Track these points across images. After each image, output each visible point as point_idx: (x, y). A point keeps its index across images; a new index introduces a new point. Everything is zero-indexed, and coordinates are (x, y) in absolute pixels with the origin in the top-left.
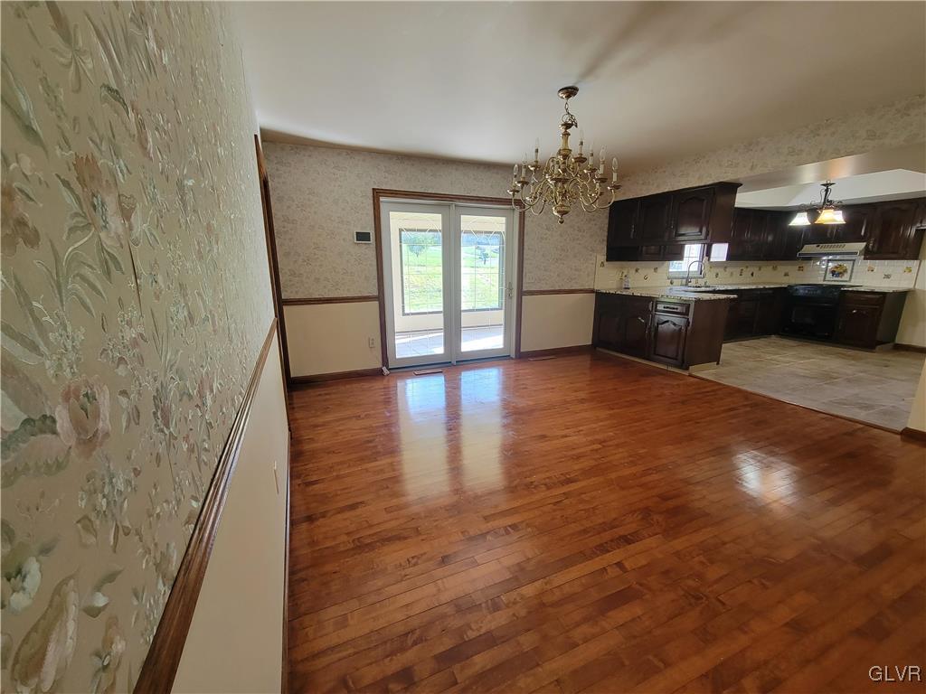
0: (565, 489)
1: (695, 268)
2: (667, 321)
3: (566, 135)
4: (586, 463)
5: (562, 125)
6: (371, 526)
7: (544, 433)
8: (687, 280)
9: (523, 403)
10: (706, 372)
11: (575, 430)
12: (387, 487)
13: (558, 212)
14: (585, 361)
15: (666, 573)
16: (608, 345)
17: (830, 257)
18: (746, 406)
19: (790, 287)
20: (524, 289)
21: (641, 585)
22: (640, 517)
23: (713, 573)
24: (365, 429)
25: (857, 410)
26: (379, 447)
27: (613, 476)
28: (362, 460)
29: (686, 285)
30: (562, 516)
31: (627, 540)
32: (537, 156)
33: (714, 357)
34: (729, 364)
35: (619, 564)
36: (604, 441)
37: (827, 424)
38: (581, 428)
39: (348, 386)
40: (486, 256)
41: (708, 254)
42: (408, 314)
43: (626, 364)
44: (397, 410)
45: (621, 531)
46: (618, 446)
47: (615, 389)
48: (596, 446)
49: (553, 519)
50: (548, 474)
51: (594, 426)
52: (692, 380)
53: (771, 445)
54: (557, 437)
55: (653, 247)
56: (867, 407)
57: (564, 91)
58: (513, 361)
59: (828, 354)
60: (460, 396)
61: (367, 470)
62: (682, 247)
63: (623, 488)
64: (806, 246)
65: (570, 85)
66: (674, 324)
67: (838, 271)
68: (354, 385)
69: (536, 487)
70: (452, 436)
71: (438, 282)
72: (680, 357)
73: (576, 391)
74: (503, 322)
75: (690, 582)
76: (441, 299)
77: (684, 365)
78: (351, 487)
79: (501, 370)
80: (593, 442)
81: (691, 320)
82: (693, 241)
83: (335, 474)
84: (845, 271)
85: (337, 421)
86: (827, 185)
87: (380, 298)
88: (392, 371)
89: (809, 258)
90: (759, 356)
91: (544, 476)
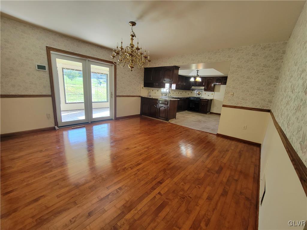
0: (138, 167)
1: (168, 91)
2: (162, 107)
3: (132, 39)
4: (143, 156)
5: (131, 35)
6: (48, 208)
7: (128, 147)
8: (166, 94)
9: (119, 136)
10: (173, 121)
11: (138, 144)
12: (58, 184)
13: (130, 67)
14: (138, 120)
15: (174, 192)
16: (145, 114)
17: (197, 90)
18: (184, 131)
19: (190, 97)
20: (117, 95)
21: (167, 199)
22: (163, 173)
23: (186, 187)
24: (45, 156)
25: (207, 130)
26: (53, 164)
27: (153, 159)
28: (43, 173)
29: (166, 96)
30: (138, 179)
31: (160, 183)
32: (122, 44)
33: (174, 117)
34: (178, 119)
35: (159, 193)
36: (148, 147)
37: (202, 134)
38: (140, 144)
39: (35, 136)
40: (101, 83)
41: (171, 87)
42: (68, 103)
43: (151, 120)
44: (64, 145)
45: (158, 180)
46: (153, 148)
47: (149, 129)
48: (146, 149)
49: (135, 181)
50: (131, 163)
51: (144, 142)
52: (170, 124)
53: (192, 142)
54: (133, 148)
55: (157, 84)
56: (209, 129)
57: (131, 23)
58: (114, 121)
59: (198, 115)
60: (93, 136)
61: (46, 178)
62: (165, 84)
63: (156, 163)
64: (192, 87)
65: (133, 21)
66: (164, 107)
67: (199, 94)
68: (39, 136)
69: (127, 169)
70: (90, 154)
71: (82, 91)
72: (166, 117)
73: (137, 130)
74: (109, 107)
75: (181, 193)
76: (83, 97)
77: (167, 120)
78: (35, 189)
79: (109, 124)
80: (145, 148)
81: (169, 106)
82: (167, 83)
83: (25, 184)
84: (200, 94)
85: (28, 154)
86: (197, 71)
87: (53, 95)
88: (60, 128)
89: (193, 90)
90: (184, 116)
91: (130, 164)
